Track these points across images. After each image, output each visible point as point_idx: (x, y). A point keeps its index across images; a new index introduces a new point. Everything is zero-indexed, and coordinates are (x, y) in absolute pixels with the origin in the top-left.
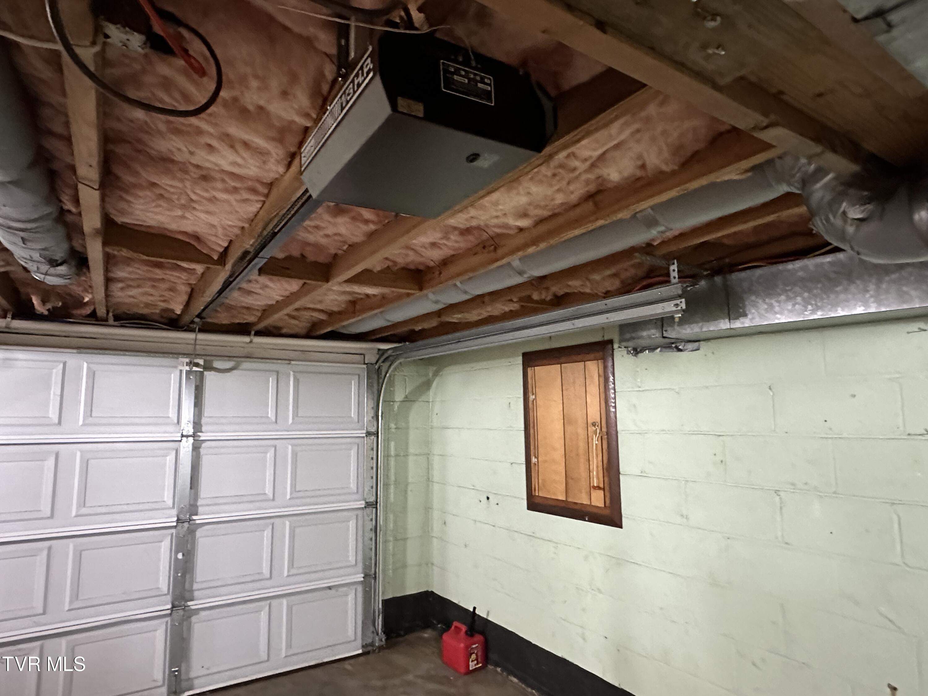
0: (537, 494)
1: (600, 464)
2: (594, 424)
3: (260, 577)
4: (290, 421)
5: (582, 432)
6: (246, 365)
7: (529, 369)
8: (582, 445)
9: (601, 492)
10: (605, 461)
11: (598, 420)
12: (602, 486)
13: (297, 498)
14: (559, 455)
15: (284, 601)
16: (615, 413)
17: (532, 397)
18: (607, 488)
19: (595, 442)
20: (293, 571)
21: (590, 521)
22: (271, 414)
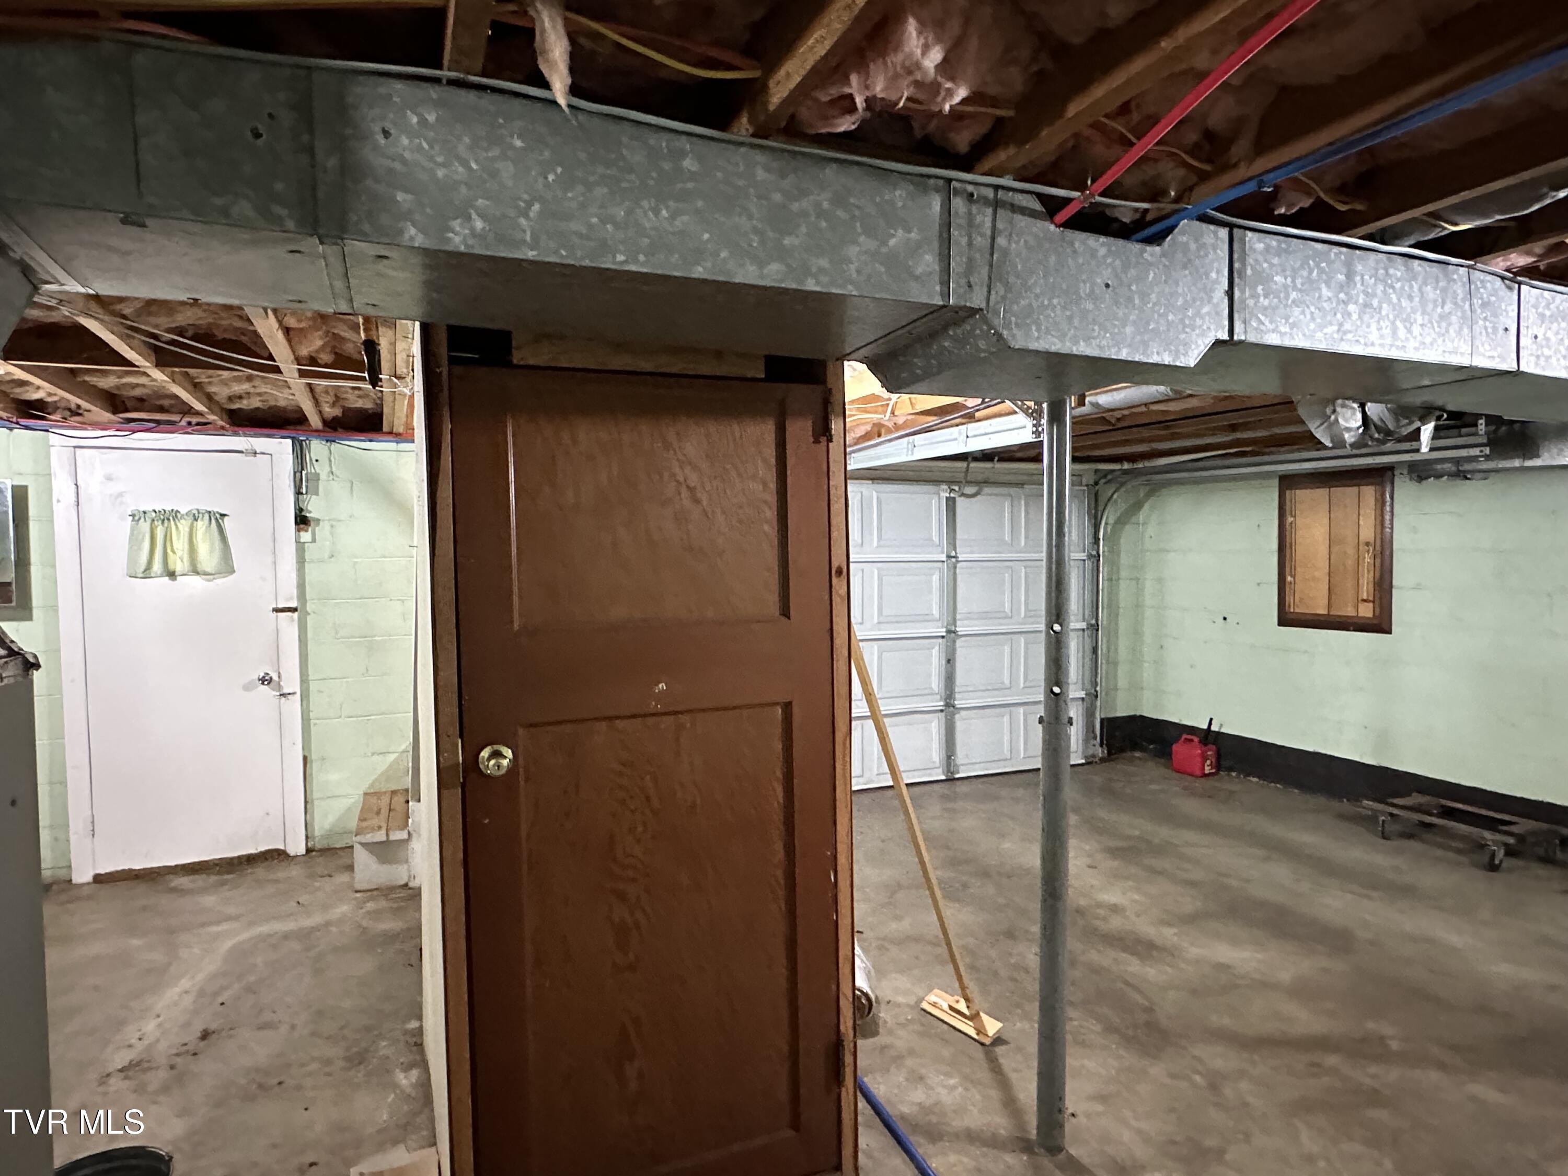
0: (1292, 610)
1: (1372, 579)
2: (1367, 544)
3: (1003, 686)
4: (1023, 544)
5: (1351, 551)
6: (986, 490)
7: (1288, 492)
8: (1350, 563)
9: (1371, 605)
10: (1377, 575)
11: (1372, 541)
12: (1371, 598)
13: (1031, 617)
14: (1322, 573)
15: (1021, 710)
16: (1392, 533)
17: (1290, 519)
18: (1377, 603)
19: (1367, 560)
20: (1028, 684)
21: (1355, 630)
22: (1007, 538)
